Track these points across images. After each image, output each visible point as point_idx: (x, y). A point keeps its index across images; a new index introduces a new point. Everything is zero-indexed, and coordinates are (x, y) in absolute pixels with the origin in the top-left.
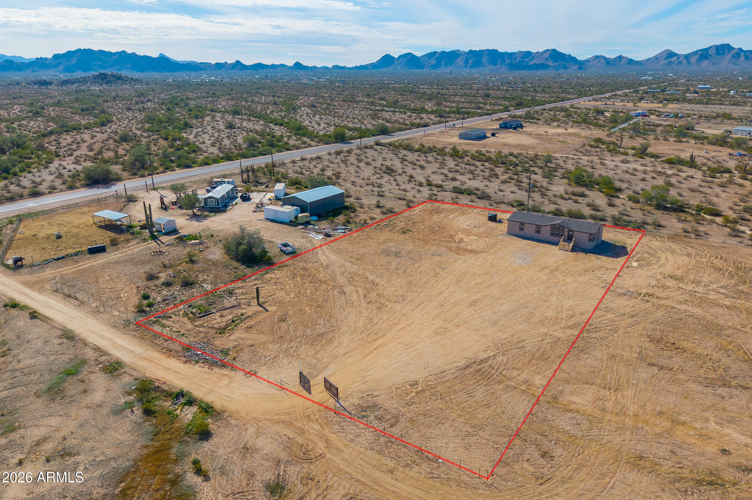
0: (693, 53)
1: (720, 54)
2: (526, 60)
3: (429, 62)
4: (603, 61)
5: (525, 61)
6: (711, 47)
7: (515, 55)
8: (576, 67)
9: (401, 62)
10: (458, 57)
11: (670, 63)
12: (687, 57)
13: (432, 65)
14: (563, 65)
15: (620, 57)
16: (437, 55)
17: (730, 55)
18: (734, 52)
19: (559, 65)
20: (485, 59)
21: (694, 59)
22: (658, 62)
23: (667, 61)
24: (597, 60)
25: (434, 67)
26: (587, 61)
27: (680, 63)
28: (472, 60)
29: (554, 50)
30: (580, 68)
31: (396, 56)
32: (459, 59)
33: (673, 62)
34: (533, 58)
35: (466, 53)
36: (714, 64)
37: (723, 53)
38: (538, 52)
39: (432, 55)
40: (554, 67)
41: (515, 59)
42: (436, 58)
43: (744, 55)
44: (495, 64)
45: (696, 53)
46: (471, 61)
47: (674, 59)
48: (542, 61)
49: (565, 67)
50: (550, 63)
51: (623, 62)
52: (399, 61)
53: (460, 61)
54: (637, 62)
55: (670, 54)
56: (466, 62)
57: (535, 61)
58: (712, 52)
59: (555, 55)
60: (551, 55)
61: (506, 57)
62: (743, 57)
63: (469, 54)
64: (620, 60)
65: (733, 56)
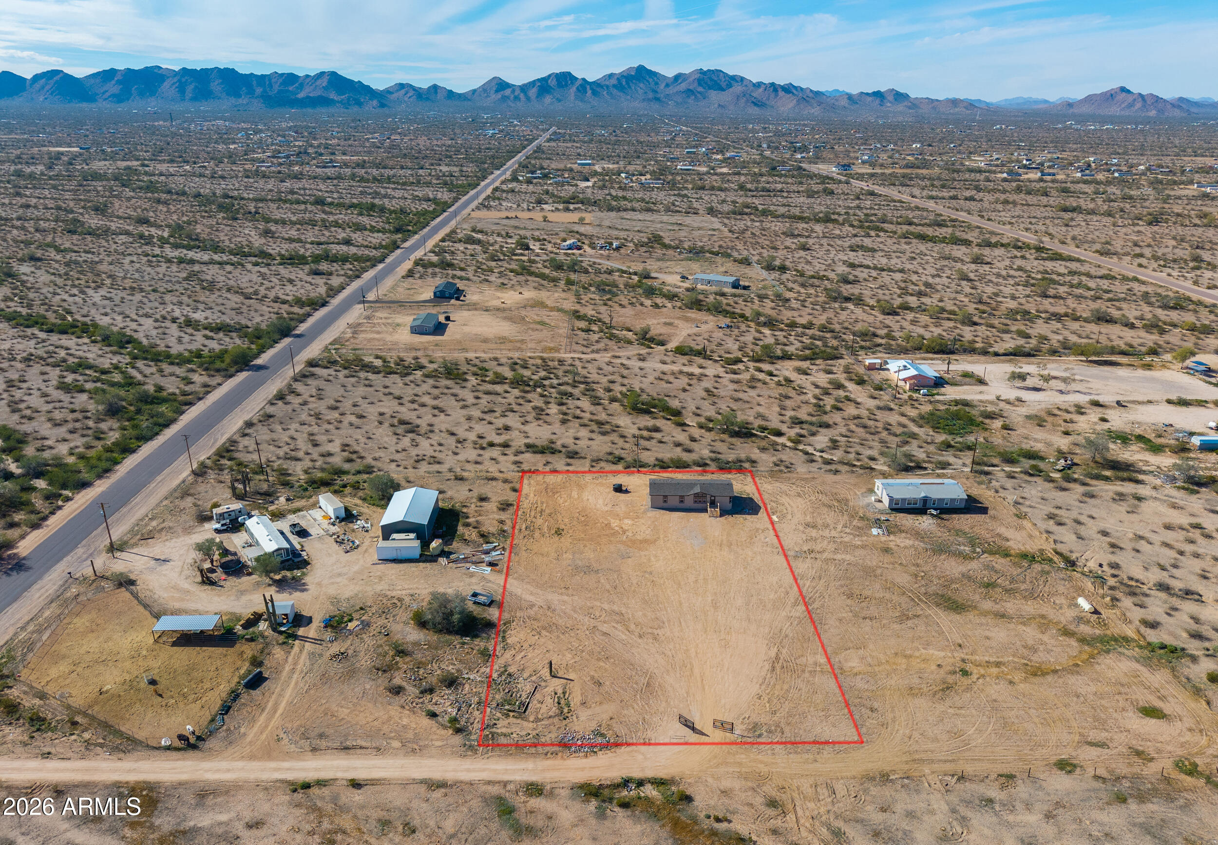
0: (530, 83)
1: (562, 87)
2: (291, 89)
3: (105, 88)
4: (411, 93)
5: (288, 91)
6: (550, 76)
7: (270, 80)
8: (375, 103)
9: (43, 87)
10: (164, 81)
11: (505, 98)
12: (524, 88)
13: (113, 96)
14: (354, 99)
15: (435, 88)
16: (118, 77)
17: (574, 88)
18: (578, 83)
19: (348, 99)
20: (216, 86)
21: (533, 92)
22: (488, 96)
23: (499, 96)
24: (403, 92)
25: (119, 98)
26: (388, 91)
27: (517, 98)
28: (192, 86)
29: (334, 74)
30: (382, 105)
31: (29, 76)
32: (166, 84)
33: (508, 97)
34: (302, 85)
35: (175, 73)
36: (559, 100)
37: (566, 85)
38: (307, 76)
39: (108, 75)
40: (341, 102)
41: (271, 86)
42: (119, 82)
43: (592, 89)
44: (238, 95)
45: (533, 83)
46: (190, 89)
47: (508, 92)
48: (318, 93)
49: (359, 104)
50: (333, 95)
51: (440, 96)
52: (37, 86)
53: (167, 88)
54: (460, 95)
55: (500, 85)
56: (182, 89)
57: (307, 90)
58: (553, 83)
59: (336, 81)
60: (330, 82)
61: (254, 83)
62: (589, 92)
63: (183, 76)
64: (436, 92)
65: (577, 88)
